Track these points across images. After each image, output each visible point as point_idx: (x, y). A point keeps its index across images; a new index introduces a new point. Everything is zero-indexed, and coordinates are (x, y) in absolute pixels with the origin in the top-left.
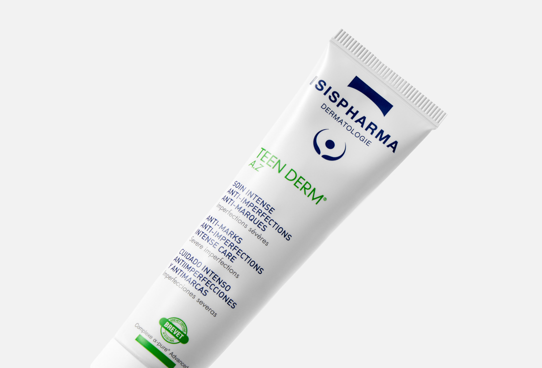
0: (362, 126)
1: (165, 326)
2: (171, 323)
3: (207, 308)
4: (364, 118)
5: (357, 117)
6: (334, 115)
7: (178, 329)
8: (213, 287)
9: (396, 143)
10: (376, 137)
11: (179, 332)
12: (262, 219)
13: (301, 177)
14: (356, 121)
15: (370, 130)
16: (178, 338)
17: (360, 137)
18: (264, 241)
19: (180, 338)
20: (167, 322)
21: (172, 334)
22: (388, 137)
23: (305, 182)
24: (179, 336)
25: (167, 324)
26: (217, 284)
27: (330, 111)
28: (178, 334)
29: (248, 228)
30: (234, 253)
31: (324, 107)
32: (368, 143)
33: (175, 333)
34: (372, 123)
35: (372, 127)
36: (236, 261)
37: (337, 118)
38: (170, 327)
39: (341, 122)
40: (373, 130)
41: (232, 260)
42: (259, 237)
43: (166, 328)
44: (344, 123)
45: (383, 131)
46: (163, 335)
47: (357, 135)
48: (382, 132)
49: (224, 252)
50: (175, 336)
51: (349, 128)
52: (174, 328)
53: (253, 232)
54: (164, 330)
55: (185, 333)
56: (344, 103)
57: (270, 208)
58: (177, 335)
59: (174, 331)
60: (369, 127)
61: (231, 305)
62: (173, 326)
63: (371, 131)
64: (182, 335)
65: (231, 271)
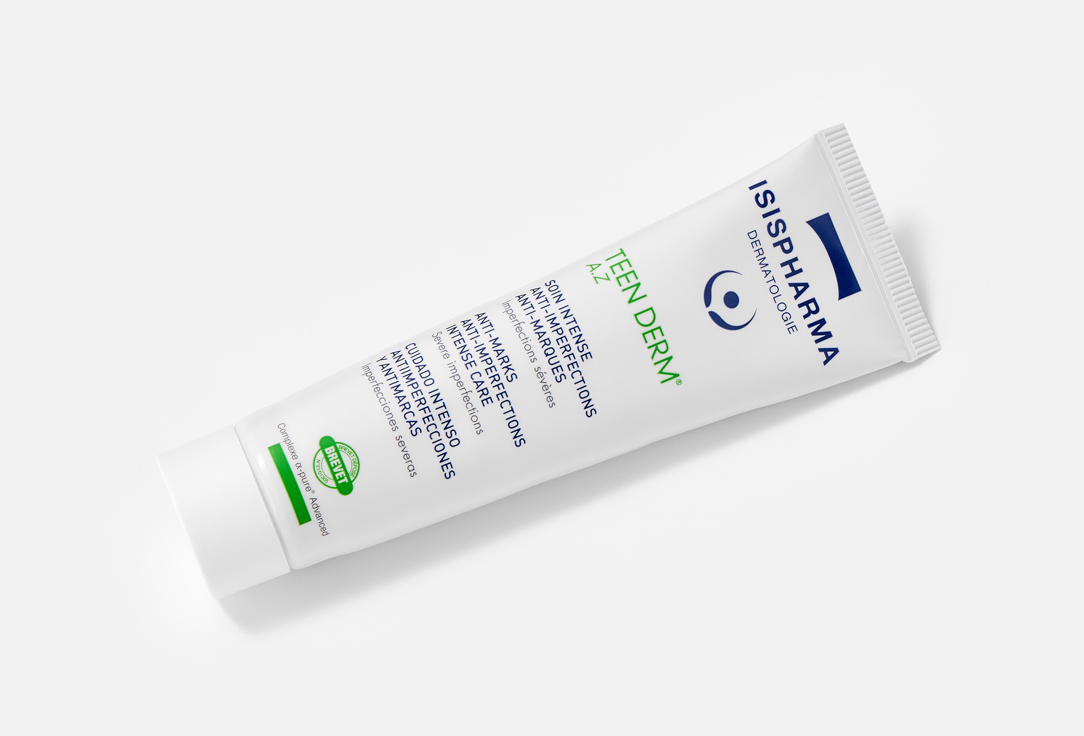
0: (796, 297)
1: (326, 450)
2: (337, 451)
3: (407, 456)
4: (806, 286)
5: (795, 279)
6: (761, 257)
7: (344, 467)
8: (432, 429)
9: (836, 351)
10: (810, 326)
11: (343, 473)
12: (565, 362)
13: (659, 328)
14: (791, 285)
15: (804, 310)
16: (336, 481)
17: (784, 312)
18: (550, 398)
19: (340, 482)
20: (332, 447)
21: (331, 469)
22: (828, 335)
23: (662, 339)
24: (340, 479)
25: (330, 450)
26: (441, 428)
27: (759, 247)
28: (340, 474)
29: (536, 365)
30: (493, 392)
31: (753, 235)
32: (792, 328)
33: (335, 470)
34: (813, 300)
35: (811, 306)
36: (489, 406)
37: (763, 264)
38: (333, 456)
39: (767, 273)
40: (810, 312)
41: (485, 402)
42: (546, 387)
43: (326, 455)
44: (769, 277)
45: (825, 323)
46: (316, 464)
47: (782, 307)
48: (822, 322)
49: (478, 384)
50: (334, 474)
51: (774, 290)
52: (338, 460)
53: (540, 374)
54: (321, 455)
55: (352, 479)
56: (787, 246)
57: (586, 351)
58: (337, 475)
59: (335, 466)
60: (806, 304)
61: (447, 472)
62: (340, 457)
63: (807, 312)
64: (346, 480)
65: (474, 419)
